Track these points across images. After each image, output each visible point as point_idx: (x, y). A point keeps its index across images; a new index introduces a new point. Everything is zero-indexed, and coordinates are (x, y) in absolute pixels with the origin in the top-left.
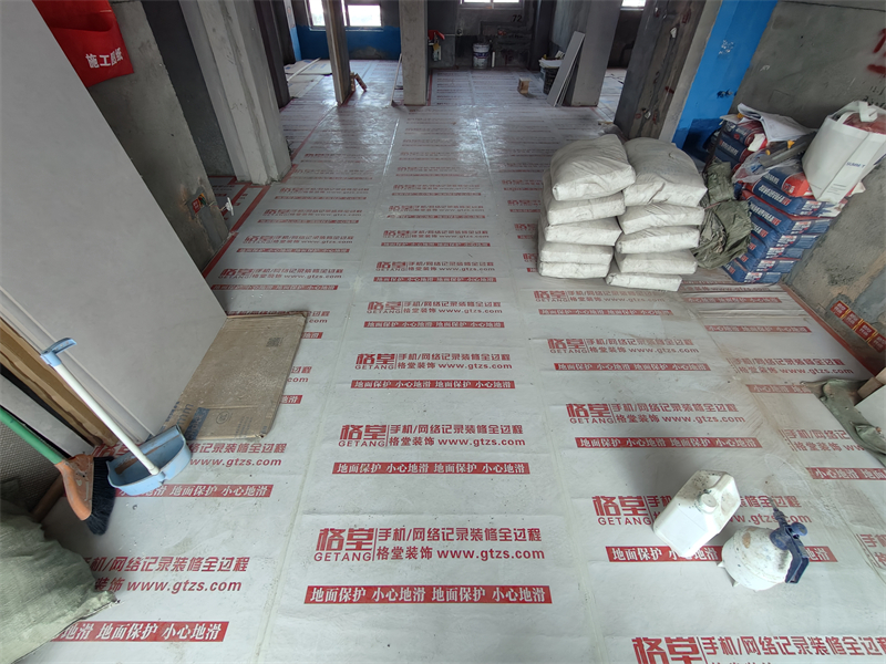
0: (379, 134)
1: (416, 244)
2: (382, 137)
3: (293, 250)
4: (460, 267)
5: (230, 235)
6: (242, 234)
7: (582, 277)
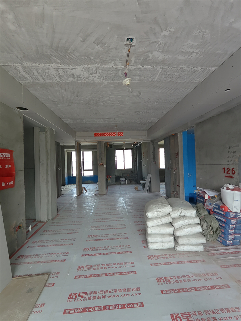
0: (90, 203)
1: (100, 240)
2: (90, 204)
3: (50, 246)
4: (117, 248)
5: (26, 241)
6: (31, 240)
7: (165, 248)
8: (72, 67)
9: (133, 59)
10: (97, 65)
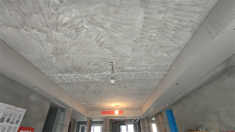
8: (83, 75)
9: (116, 70)
10: (96, 73)
